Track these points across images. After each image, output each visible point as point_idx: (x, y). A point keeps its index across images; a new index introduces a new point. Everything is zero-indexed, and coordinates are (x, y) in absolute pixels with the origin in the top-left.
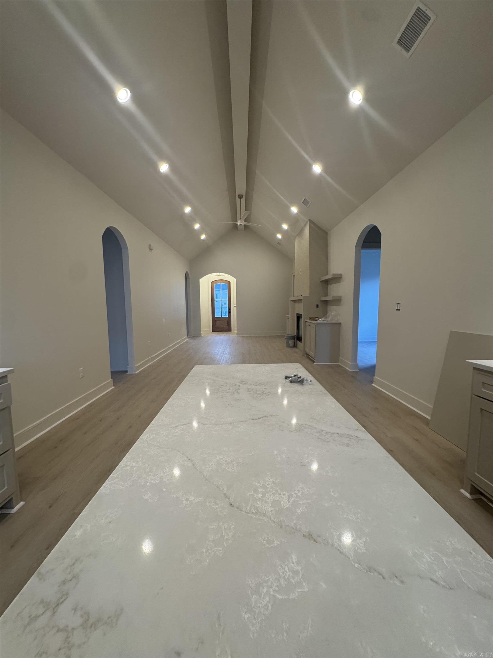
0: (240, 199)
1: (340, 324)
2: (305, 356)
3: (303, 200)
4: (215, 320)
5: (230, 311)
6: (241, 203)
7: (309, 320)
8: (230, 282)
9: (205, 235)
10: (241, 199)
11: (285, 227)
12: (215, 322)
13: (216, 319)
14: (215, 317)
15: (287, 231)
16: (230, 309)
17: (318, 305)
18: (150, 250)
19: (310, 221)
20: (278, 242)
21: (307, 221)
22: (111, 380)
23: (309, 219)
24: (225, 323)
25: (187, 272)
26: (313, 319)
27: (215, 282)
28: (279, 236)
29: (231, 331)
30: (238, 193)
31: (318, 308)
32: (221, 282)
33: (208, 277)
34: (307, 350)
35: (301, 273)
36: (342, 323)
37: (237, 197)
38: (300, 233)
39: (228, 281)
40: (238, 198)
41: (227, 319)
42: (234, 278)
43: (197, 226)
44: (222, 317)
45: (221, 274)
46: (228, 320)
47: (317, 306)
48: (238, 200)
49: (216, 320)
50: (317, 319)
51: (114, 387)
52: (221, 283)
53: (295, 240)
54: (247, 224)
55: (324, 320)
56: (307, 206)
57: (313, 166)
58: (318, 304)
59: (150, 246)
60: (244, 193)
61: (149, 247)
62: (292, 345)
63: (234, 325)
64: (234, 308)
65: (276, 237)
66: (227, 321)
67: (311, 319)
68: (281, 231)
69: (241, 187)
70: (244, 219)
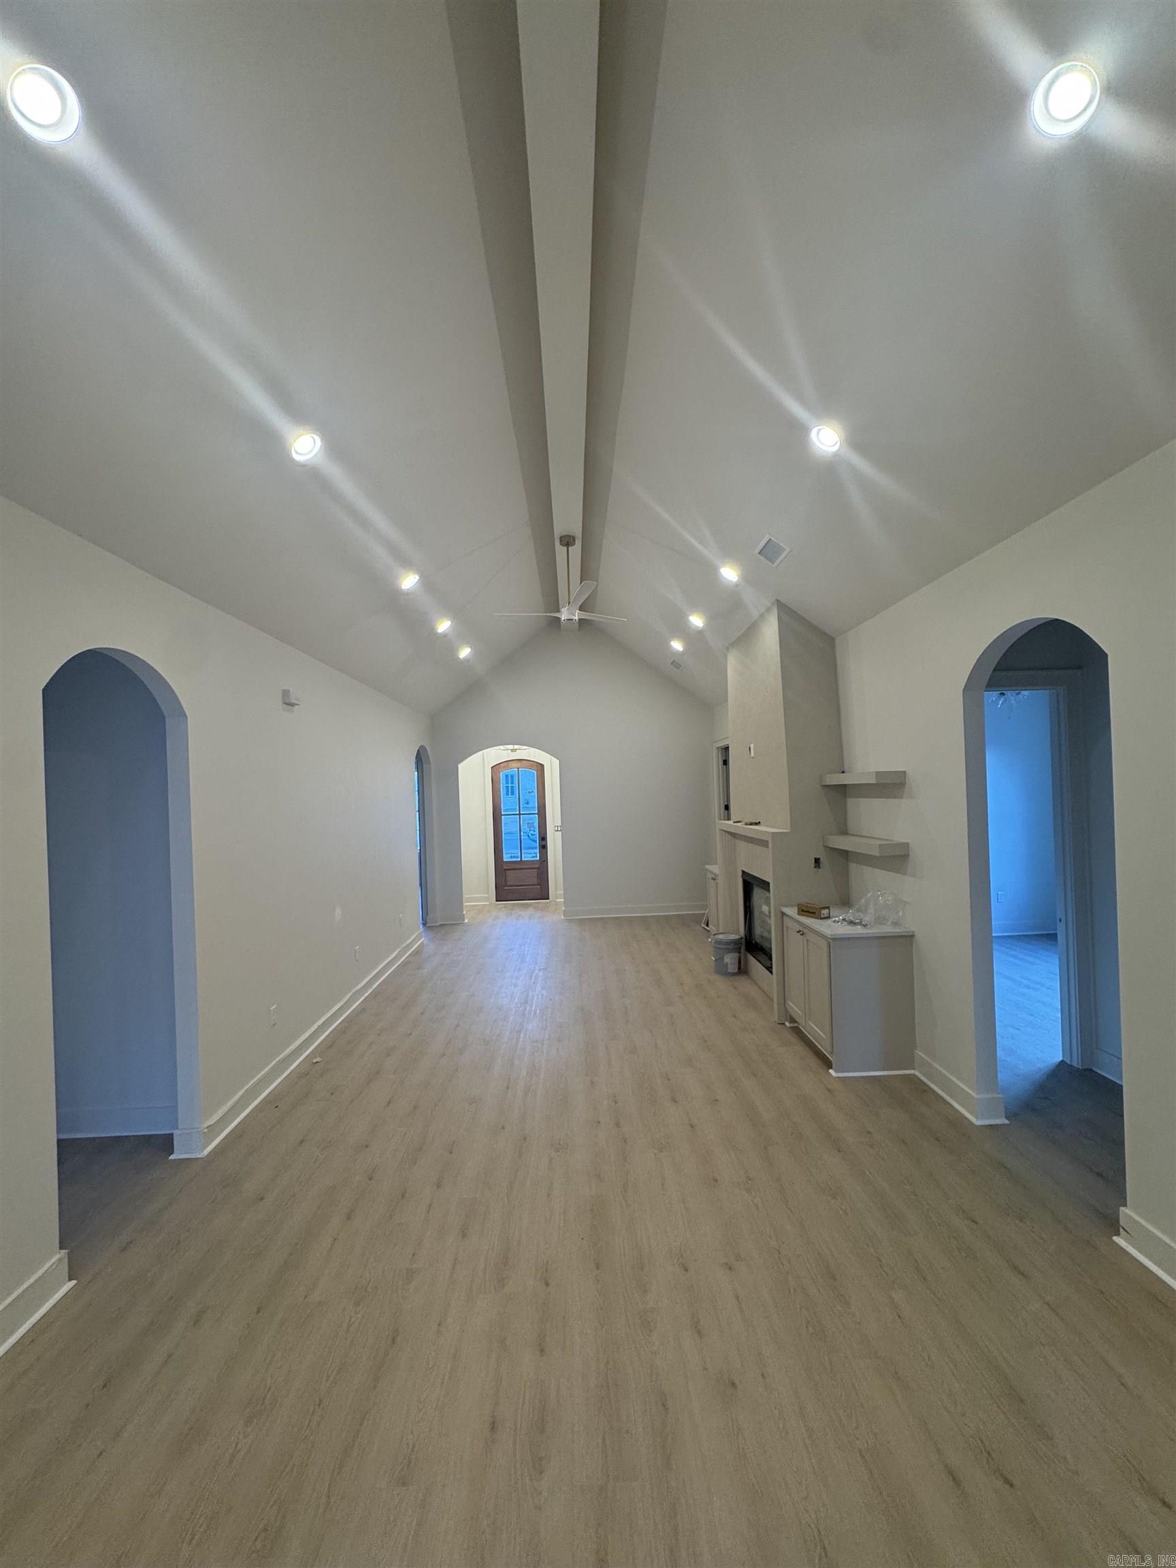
0: (565, 548)
1: (911, 937)
2: (787, 1024)
3: (763, 543)
4: (502, 868)
5: (543, 843)
6: (568, 561)
7: (799, 914)
8: (542, 766)
9: (471, 647)
10: (570, 548)
11: (697, 621)
12: (504, 874)
13: (506, 868)
14: (505, 860)
15: (700, 632)
16: (543, 838)
17: (819, 859)
18: (285, 706)
19: (782, 607)
20: (674, 661)
21: (769, 605)
22: (57, 1257)
23: (778, 601)
24: (531, 877)
25: (422, 747)
26: (814, 913)
27: (502, 765)
28: (677, 645)
29: (548, 899)
30: (558, 531)
31: (819, 867)
32: (519, 764)
33: (483, 754)
34: (795, 1008)
35: (752, 755)
36: (916, 933)
37: (557, 543)
38: (746, 637)
39: (537, 762)
40: (561, 544)
41: (537, 866)
42: (552, 757)
43: (444, 626)
44: (523, 859)
45: (516, 747)
46: (541, 867)
47: (817, 861)
48: (560, 551)
49: (505, 870)
50: (825, 912)
51: (74, 1282)
52: (518, 769)
53: (725, 657)
54: (585, 615)
55: (851, 923)
56: (773, 563)
57: (813, 434)
58: (817, 857)
59: (286, 693)
60: (577, 530)
61: (283, 697)
62: (733, 968)
63: (556, 878)
64: (554, 835)
65: (669, 647)
66: (536, 870)
67: (803, 911)
68: (681, 629)
69: (568, 517)
70: (578, 607)
